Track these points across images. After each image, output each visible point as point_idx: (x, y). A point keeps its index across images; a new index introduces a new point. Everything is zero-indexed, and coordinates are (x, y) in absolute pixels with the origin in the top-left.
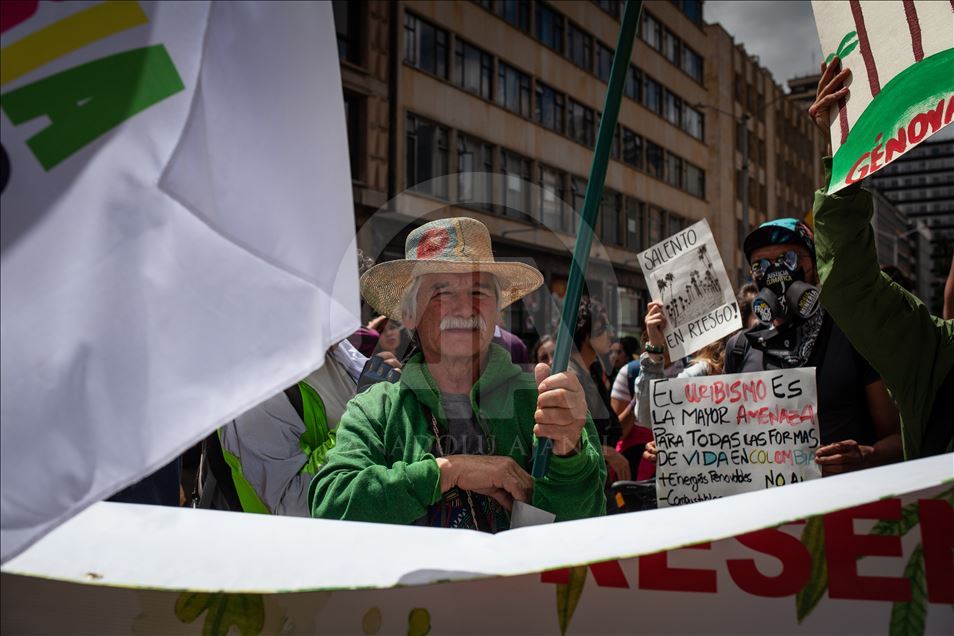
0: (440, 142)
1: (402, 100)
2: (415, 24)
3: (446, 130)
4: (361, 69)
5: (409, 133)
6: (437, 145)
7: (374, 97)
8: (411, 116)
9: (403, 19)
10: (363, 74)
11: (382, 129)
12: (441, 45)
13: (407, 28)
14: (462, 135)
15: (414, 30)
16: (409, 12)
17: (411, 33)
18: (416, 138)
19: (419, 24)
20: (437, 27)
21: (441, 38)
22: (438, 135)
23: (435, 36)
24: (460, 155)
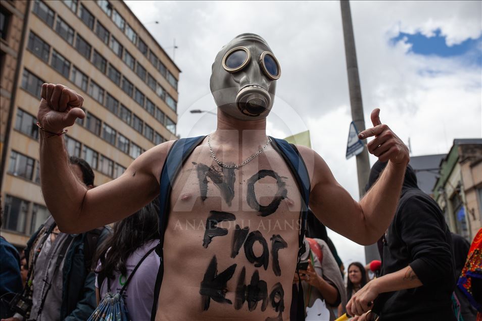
0: (23, 208)
1: (5, 190)
2: (16, 156)
3: (27, 202)
5: (6, 204)
6: (21, 209)
8: (8, 196)
9: (11, 153)
12: (30, 165)
13: (12, 158)
14: (36, 205)
15: (15, 159)
16: (14, 151)
17: (14, 161)
18: (10, 206)
19: (19, 157)
20: (28, 157)
21: (30, 162)
22: (23, 205)
23: (27, 161)
24: (34, 213)
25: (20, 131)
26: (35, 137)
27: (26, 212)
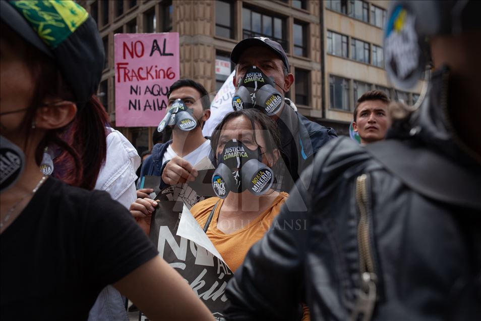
0: (345, 86)
1: (327, 70)
2: (332, 36)
3: (348, 80)
4: (308, 59)
5: (331, 84)
6: (344, 87)
7: (314, 70)
8: (331, 76)
9: (326, 34)
10: (309, 61)
11: (319, 84)
12: (345, 43)
13: (329, 38)
14: (355, 81)
15: (331, 38)
16: (329, 30)
17: (330, 40)
18: (334, 85)
19: (334, 35)
20: (342, 35)
21: (345, 39)
22: (344, 83)
23: (342, 39)
24: (355, 90)
25: (331, 10)
26: (344, 13)
27: (348, 90)
